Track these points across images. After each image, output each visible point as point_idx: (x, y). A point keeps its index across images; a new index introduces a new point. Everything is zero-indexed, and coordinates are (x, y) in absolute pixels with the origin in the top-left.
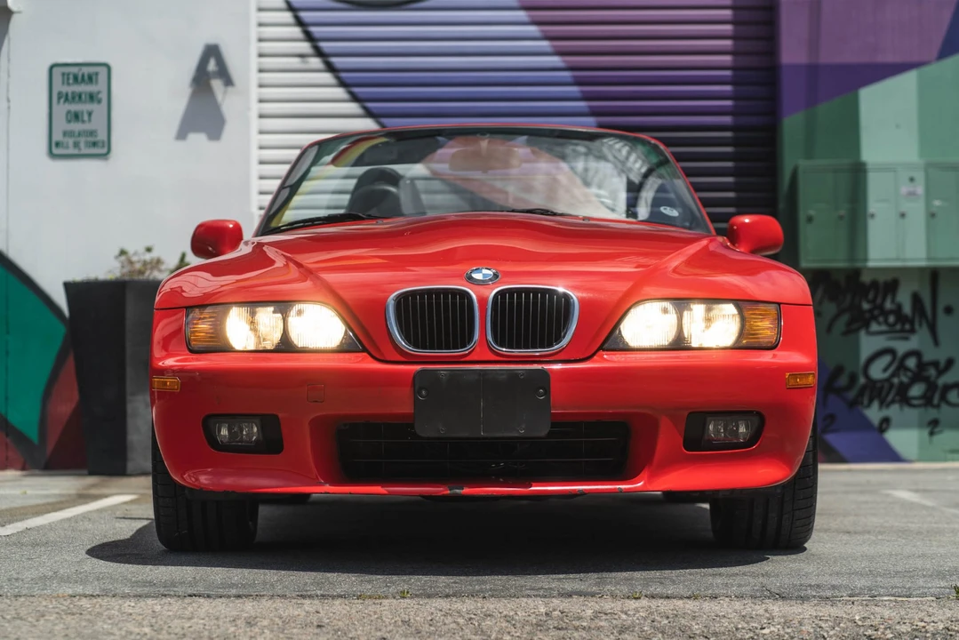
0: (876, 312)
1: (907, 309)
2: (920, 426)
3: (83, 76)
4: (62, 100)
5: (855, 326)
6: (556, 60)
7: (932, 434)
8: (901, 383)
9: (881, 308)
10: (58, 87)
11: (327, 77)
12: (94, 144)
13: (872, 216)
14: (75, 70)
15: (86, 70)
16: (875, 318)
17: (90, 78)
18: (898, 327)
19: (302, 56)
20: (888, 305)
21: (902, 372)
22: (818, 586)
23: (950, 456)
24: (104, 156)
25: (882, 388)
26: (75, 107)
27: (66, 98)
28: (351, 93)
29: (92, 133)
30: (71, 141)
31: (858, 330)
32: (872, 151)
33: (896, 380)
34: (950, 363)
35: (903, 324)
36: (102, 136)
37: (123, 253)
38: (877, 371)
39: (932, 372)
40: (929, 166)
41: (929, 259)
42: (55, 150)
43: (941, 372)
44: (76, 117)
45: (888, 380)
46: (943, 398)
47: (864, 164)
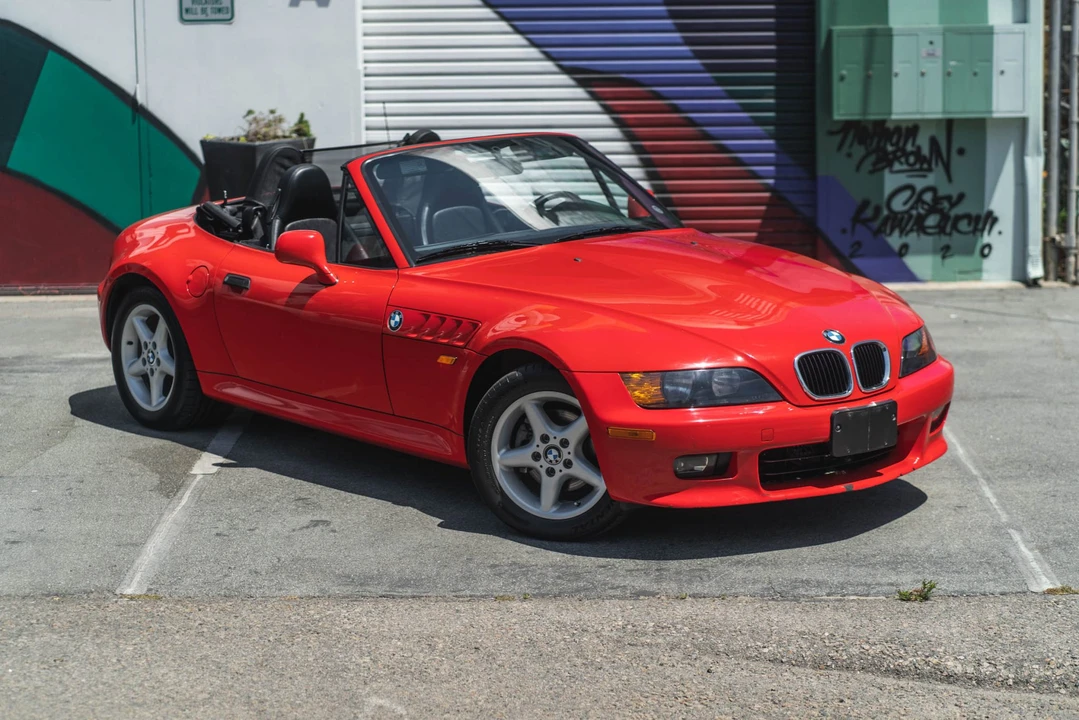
0: (899, 154)
1: (926, 151)
2: (934, 252)
5: (880, 166)
7: (944, 257)
8: (919, 215)
9: (903, 150)
12: (220, 10)
13: (896, 75)
16: (897, 159)
18: (918, 166)
20: (909, 148)
21: (920, 205)
22: (808, 582)
23: (958, 276)
24: (229, 20)
25: (902, 219)
29: (217, 1)
30: (199, 8)
31: (883, 168)
32: (898, 18)
33: (914, 212)
34: (961, 197)
35: (922, 164)
36: (227, 3)
37: (250, 112)
38: (898, 204)
39: (946, 205)
40: (946, 32)
41: (944, 112)
42: (185, 16)
43: (953, 205)
45: (907, 212)
46: (955, 227)
47: (890, 30)
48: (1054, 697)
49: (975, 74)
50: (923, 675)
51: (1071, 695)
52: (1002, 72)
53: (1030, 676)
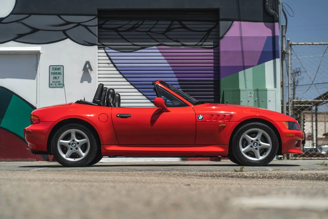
3: (57, 68)
4: (52, 74)
6: (168, 65)
10: (51, 71)
11: (114, 69)
12: (60, 84)
13: (241, 101)
14: (55, 67)
15: (58, 67)
17: (59, 69)
19: (108, 64)
24: (63, 87)
26: (55, 76)
27: (53, 74)
28: (120, 72)
29: (59, 82)
30: (54, 84)
32: (242, 87)
36: (62, 82)
40: (255, 90)
42: (51, 86)
44: (56, 78)
47: (240, 89)
48: (273, 179)
49: (263, 102)
50: (239, 177)
51: (277, 179)
52: (270, 101)
53: (266, 176)
